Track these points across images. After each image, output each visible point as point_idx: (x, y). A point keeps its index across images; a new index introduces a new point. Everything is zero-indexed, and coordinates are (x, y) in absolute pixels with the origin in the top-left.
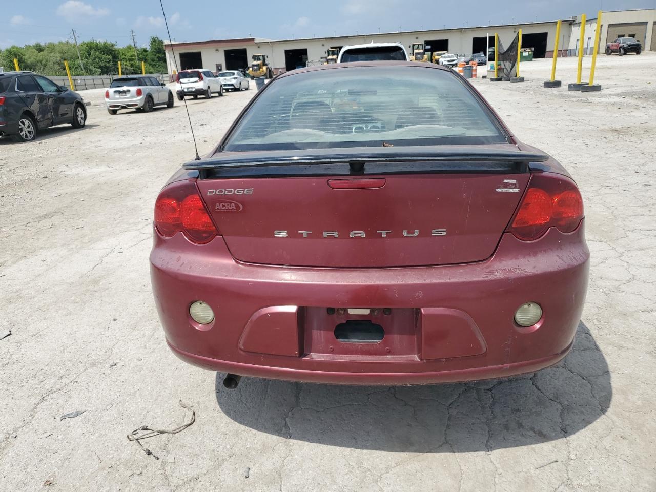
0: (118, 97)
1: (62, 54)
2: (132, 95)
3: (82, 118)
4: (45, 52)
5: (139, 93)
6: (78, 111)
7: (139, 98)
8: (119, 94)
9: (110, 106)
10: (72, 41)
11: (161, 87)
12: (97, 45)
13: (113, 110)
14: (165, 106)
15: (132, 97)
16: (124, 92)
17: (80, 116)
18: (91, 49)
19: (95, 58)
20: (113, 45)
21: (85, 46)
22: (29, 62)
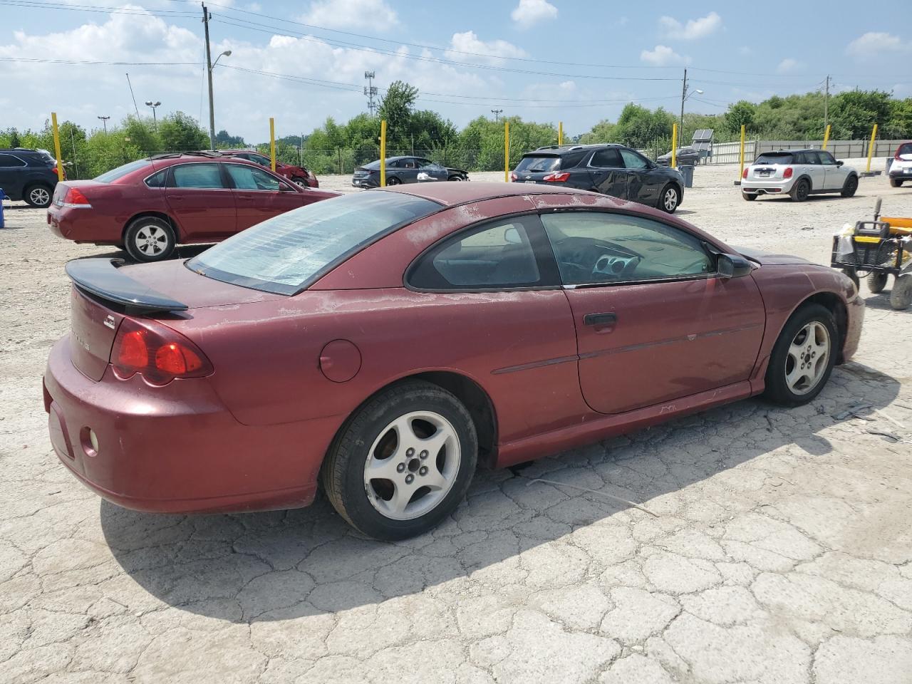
0: (759, 178)
1: (804, 111)
2: (780, 176)
3: (672, 203)
4: (783, 109)
5: (788, 173)
6: (668, 193)
7: (787, 180)
8: (761, 173)
9: (745, 189)
10: (824, 92)
11: (835, 166)
12: (860, 96)
13: (749, 195)
14: (839, 194)
15: (777, 179)
16: (769, 171)
17: (670, 200)
18: (850, 100)
19: (850, 115)
20: (885, 96)
21: (841, 98)
22: (756, 122)
